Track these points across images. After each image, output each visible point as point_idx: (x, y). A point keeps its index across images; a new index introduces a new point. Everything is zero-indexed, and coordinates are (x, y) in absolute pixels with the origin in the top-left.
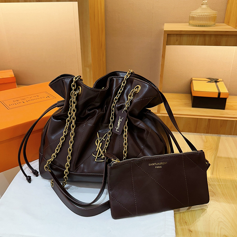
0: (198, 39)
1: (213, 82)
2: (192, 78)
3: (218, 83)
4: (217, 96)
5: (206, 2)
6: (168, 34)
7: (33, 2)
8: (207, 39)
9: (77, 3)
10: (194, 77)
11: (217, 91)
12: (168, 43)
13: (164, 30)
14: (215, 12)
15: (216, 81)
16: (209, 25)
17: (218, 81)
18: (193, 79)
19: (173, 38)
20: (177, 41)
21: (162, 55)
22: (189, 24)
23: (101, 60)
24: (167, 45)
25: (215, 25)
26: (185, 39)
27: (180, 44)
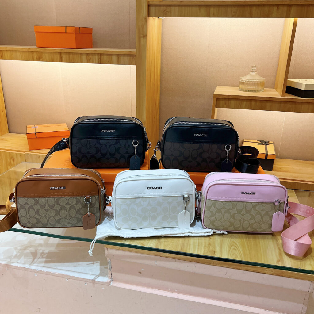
0: (245, 103)
1: (263, 144)
2: (243, 140)
3: (268, 145)
4: (264, 158)
5: (255, 69)
6: (217, 98)
7: (95, 63)
8: (253, 103)
9: (135, 66)
10: (246, 139)
11: (265, 153)
12: (217, 106)
13: (215, 93)
14: (264, 78)
15: (266, 143)
16: (257, 91)
17: (268, 143)
18: (245, 140)
19: (221, 101)
20: (225, 104)
21: (212, 116)
22: (239, 89)
23: (154, 118)
24: (216, 107)
25: (263, 91)
26: (233, 103)
27: (228, 107)
